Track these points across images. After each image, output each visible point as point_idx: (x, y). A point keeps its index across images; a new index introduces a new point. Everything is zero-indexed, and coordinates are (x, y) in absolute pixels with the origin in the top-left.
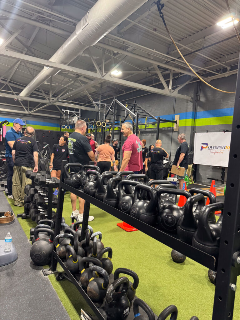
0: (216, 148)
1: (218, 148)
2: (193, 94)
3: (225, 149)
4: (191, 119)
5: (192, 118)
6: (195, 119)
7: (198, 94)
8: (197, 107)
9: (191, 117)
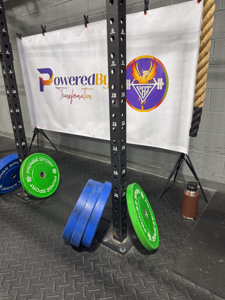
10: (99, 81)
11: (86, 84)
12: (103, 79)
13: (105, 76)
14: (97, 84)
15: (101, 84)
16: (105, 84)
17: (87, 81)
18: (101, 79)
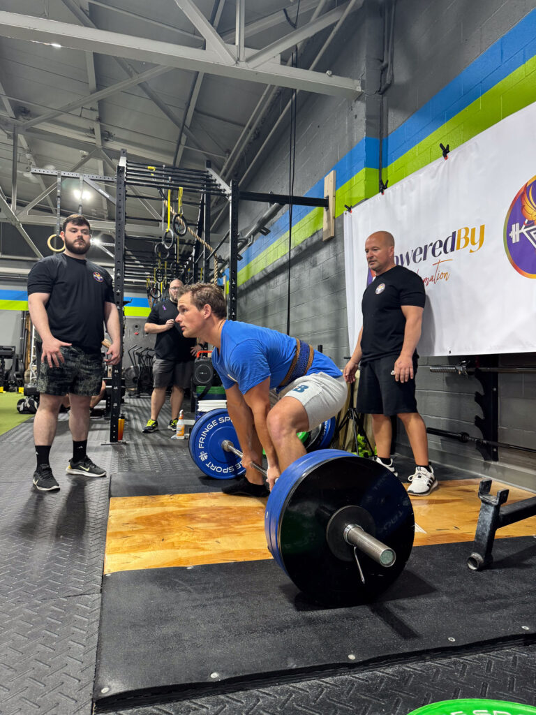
0: (418, 258)
1: (425, 258)
2: (363, 67)
3: (452, 249)
4: (364, 169)
5: (367, 165)
6: (384, 170)
7: (385, 62)
8: (387, 115)
9: (363, 162)
10: (463, 242)
11: (441, 253)
12: (469, 236)
13: (473, 230)
14: (458, 248)
15: (466, 245)
16: (473, 243)
17: (442, 249)
18: (466, 238)
